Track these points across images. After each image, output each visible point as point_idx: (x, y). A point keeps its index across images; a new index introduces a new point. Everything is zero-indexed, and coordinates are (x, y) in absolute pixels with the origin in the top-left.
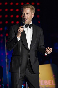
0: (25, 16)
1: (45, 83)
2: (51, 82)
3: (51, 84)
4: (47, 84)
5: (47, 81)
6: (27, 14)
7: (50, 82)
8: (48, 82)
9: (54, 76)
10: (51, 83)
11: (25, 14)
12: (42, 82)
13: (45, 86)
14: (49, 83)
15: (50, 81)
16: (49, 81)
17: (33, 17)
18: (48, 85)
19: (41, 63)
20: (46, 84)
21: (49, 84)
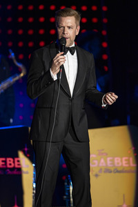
0: (66, 32)
1: (116, 161)
2: (128, 161)
3: (127, 165)
4: (120, 164)
5: (120, 159)
6: (69, 27)
7: (126, 160)
8: (122, 161)
9: (133, 148)
10: (129, 163)
11: (64, 27)
12: (110, 160)
13: (116, 169)
14: (124, 162)
15: (127, 158)
16: (124, 159)
17: (77, 34)
18: (122, 165)
19: (93, 126)
20: (118, 163)
21: (124, 165)
